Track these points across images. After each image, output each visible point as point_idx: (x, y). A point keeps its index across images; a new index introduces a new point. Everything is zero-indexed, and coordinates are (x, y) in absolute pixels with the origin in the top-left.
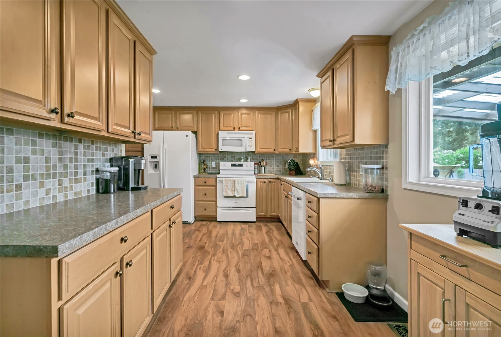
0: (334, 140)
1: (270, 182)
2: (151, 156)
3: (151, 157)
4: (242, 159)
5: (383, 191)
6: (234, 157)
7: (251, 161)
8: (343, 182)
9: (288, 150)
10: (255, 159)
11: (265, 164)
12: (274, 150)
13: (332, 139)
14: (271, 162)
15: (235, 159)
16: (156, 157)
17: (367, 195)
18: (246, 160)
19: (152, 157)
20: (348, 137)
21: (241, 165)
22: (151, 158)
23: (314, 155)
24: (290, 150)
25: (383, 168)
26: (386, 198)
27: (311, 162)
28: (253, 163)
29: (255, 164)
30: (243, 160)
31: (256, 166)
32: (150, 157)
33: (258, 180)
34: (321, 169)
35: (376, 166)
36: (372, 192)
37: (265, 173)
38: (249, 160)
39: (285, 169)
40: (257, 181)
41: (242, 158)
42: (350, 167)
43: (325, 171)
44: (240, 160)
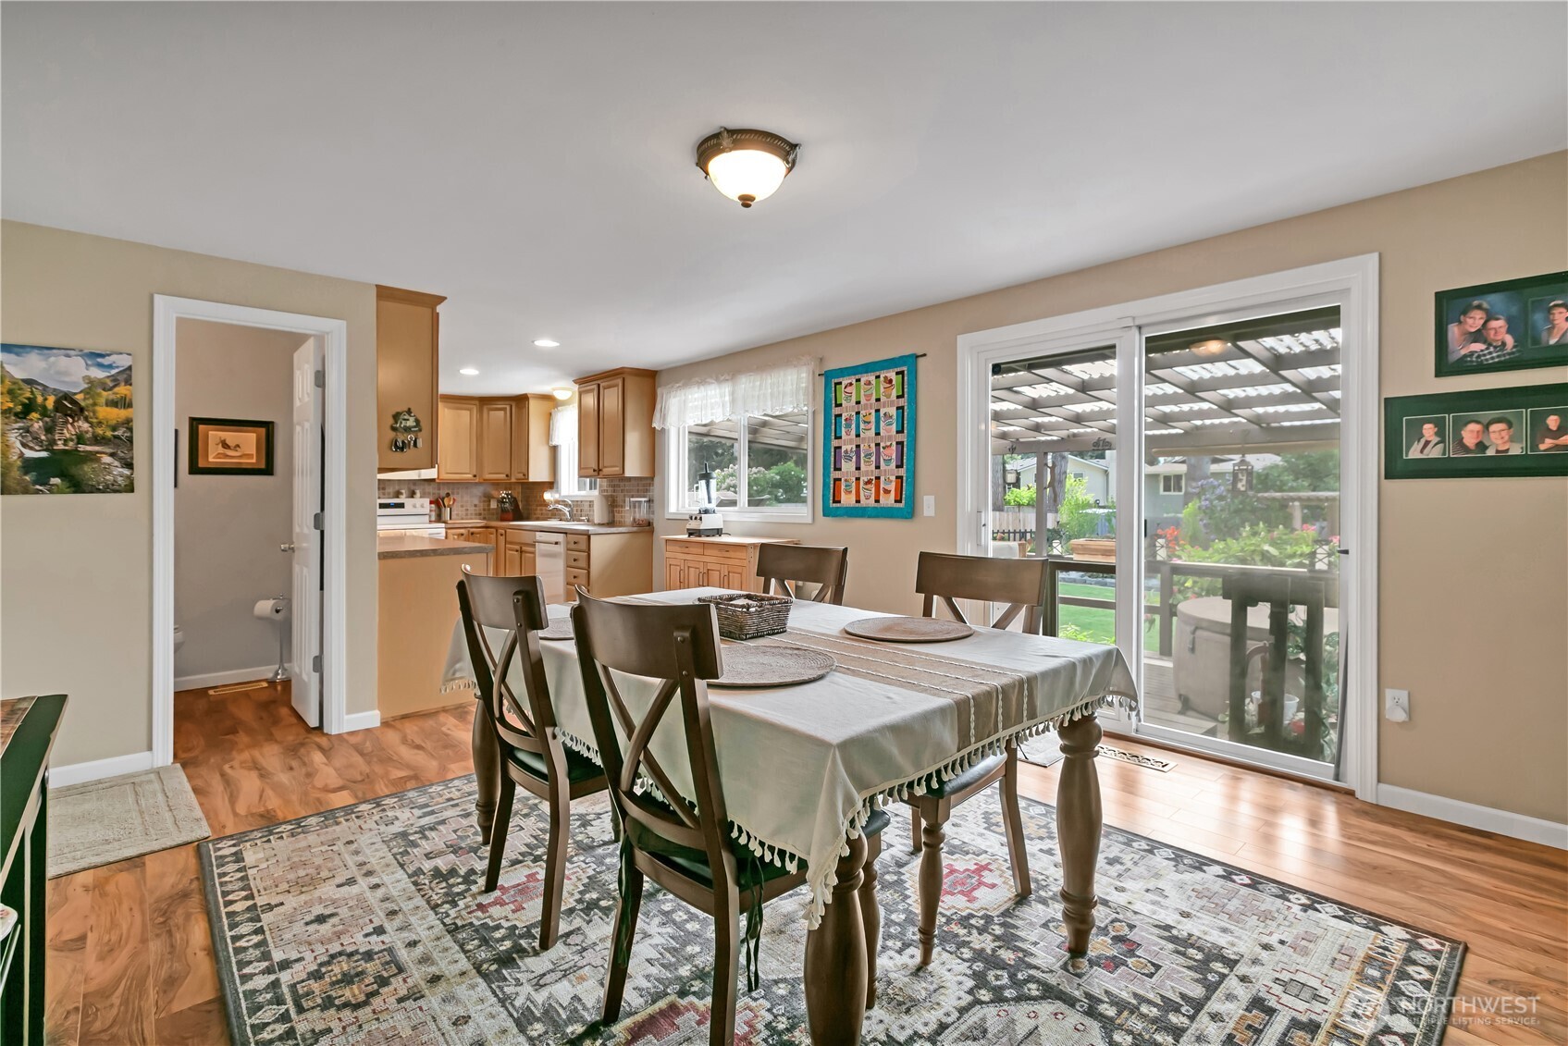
0: (600, 470)
1: (472, 534)
4: (402, 494)
5: (649, 524)
6: (384, 489)
7: (421, 497)
8: (605, 521)
9: (503, 476)
10: (429, 493)
11: (451, 503)
12: (475, 476)
13: (596, 468)
14: (462, 497)
15: (384, 494)
17: (635, 529)
18: (412, 495)
20: (617, 469)
21: (401, 506)
23: (551, 485)
24: (507, 476)
25: (649, 501)
26: (652, 532)
27: (548, 496)
28: (426, 501)
29: (431, 502)
30: (404, 495)
31: (433, 505)
33: (449, 531)
34: (570, 506)
35: (643, 499)
36: (639, 525)
37: (450, 518)
38: (418, 494)
39: (489, 510)
40: (446, 533)
41: (403, 491)
42: (614, 501)
43: (575, 509)
44: (397, 494)
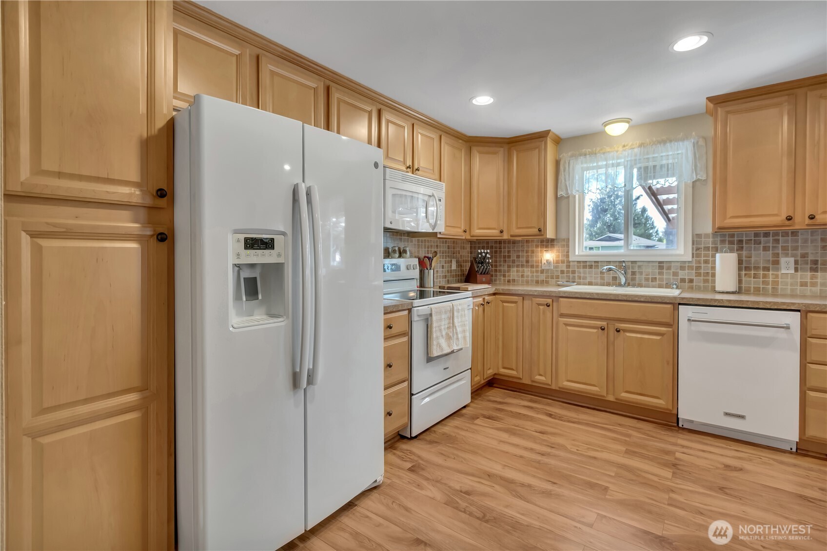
1: (488, 303)
2: (242, 237)
3: (246, 239)
7: (411, 257)
16: (267, 244)
19: (252, 244)
22: (246, 248)
28: (417, 262)
32: (238, 241)
